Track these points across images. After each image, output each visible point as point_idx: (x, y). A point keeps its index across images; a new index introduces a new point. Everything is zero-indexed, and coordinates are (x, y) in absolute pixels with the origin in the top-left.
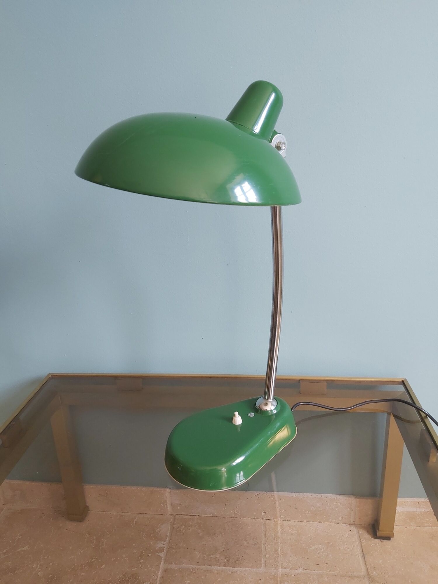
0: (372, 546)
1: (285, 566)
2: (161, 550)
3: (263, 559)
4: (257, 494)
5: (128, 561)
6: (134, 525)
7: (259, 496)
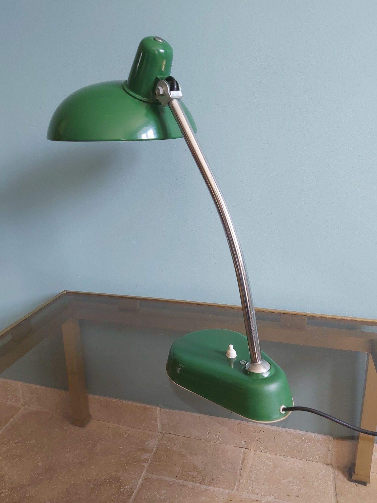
0: (347, 488)
1: (257, 493)
2: (146, 461)
3: (237, 483)
4: (238, 423)
5: (115, 465)
6: (126, 436)
7: (240, 425)
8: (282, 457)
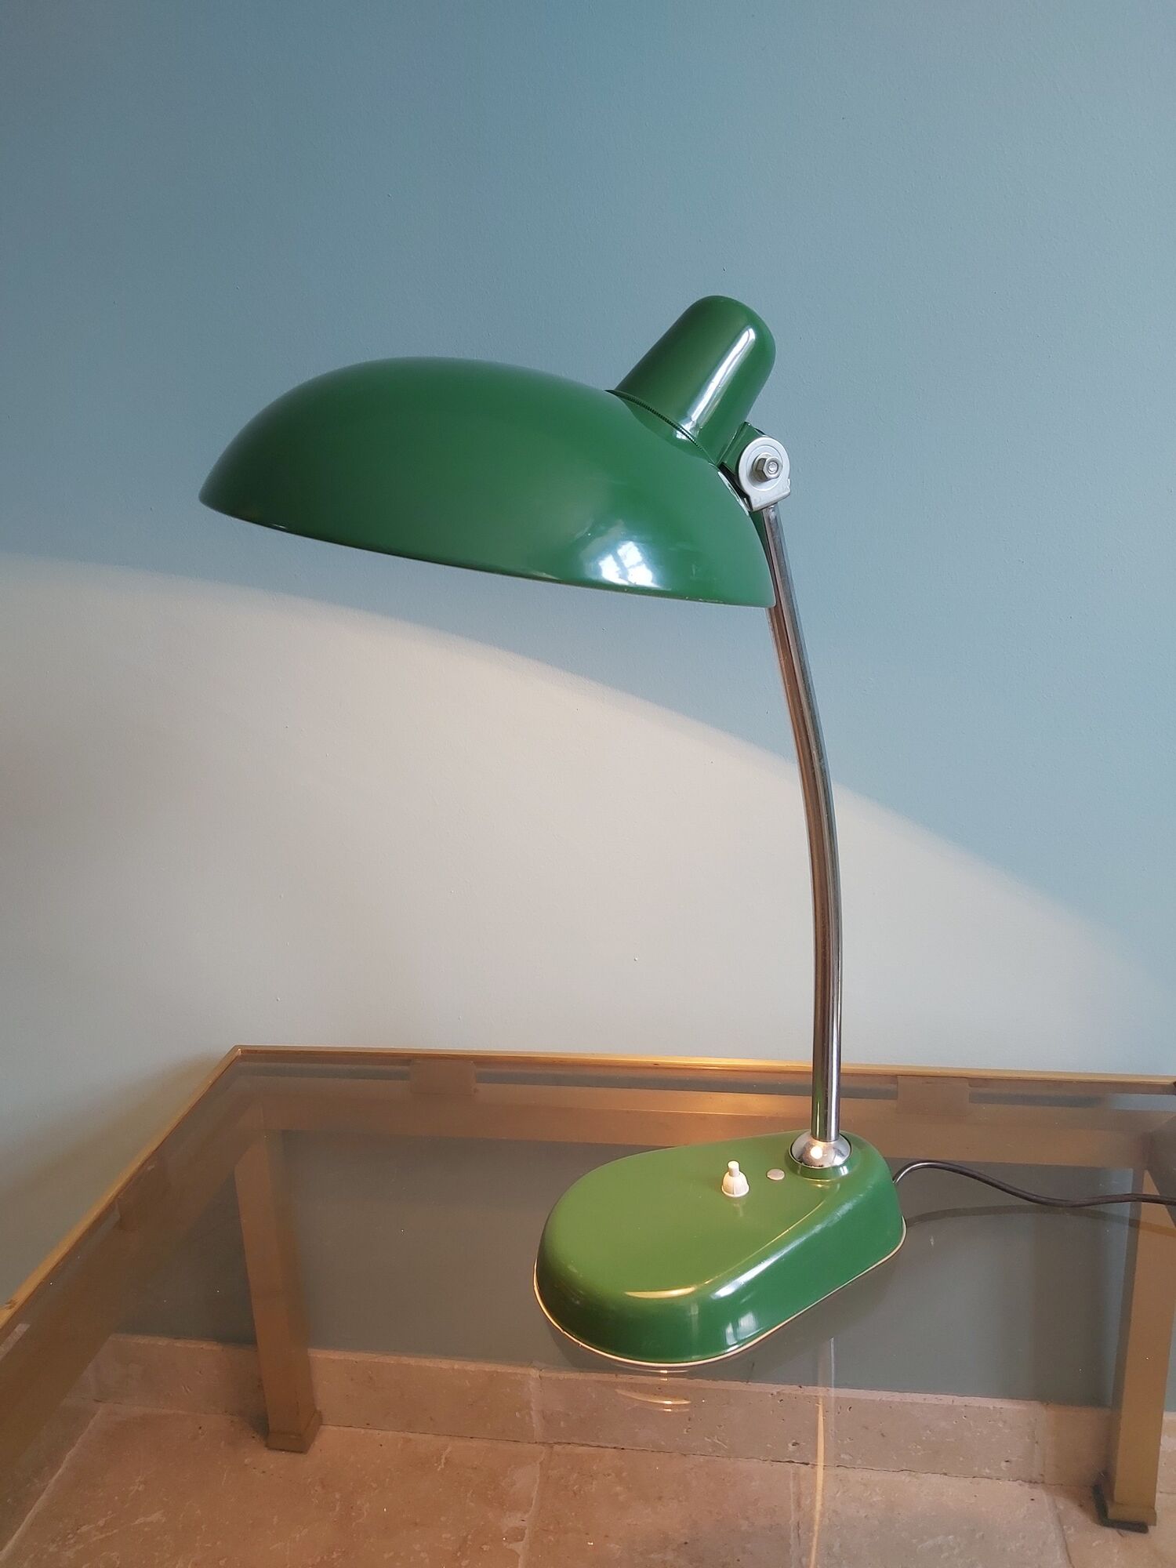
0: (1097, 1545)
2: (517, 1535)
4: (775, 1393)
5: (427, 1560)
6: (443, 1466)
7: (781, 1397)
8: (904, 1478)
